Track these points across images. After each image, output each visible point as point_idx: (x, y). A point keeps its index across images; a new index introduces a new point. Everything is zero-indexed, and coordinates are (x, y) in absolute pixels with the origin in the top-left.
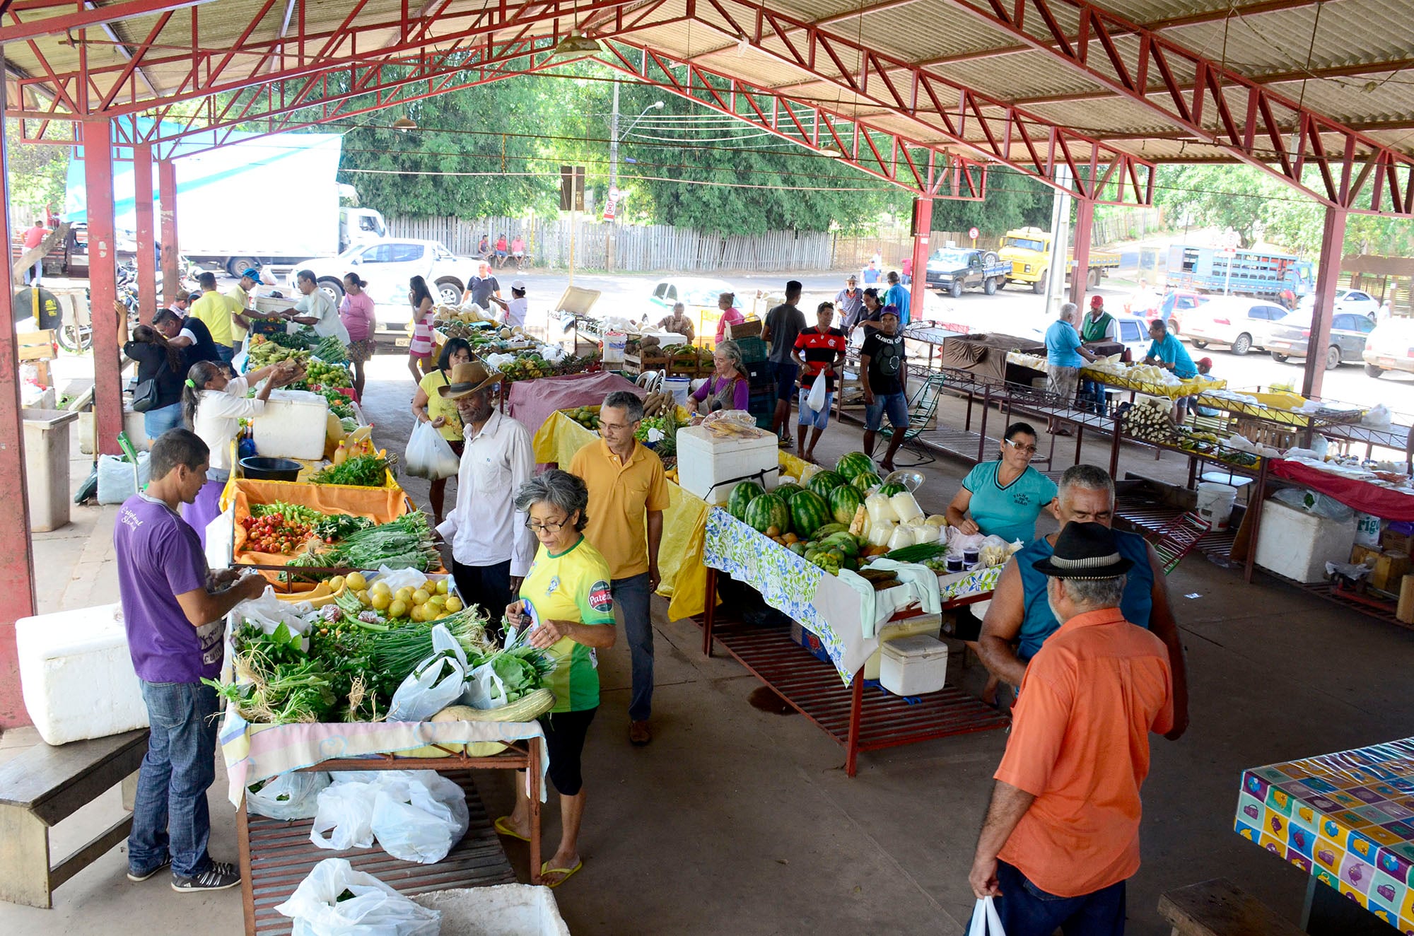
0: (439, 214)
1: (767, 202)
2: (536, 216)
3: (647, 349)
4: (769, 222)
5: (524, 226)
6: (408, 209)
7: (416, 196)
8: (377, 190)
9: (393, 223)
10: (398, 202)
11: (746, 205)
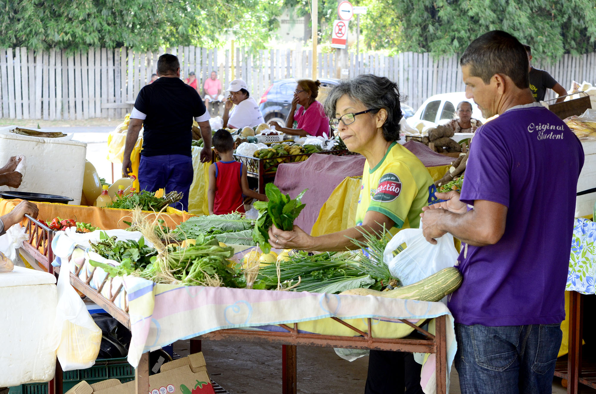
0: (103, 45)
1: (562, 13)
2: (237, 45)
3: (438, 142)
4: (565, 42)
5: (221, 60)
6: (58, 38)
7: (70, 20)
8: (16, 12)
9: (39, 58)
10: (46, 27)
11: (531, 18)
